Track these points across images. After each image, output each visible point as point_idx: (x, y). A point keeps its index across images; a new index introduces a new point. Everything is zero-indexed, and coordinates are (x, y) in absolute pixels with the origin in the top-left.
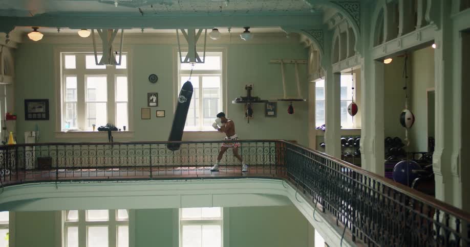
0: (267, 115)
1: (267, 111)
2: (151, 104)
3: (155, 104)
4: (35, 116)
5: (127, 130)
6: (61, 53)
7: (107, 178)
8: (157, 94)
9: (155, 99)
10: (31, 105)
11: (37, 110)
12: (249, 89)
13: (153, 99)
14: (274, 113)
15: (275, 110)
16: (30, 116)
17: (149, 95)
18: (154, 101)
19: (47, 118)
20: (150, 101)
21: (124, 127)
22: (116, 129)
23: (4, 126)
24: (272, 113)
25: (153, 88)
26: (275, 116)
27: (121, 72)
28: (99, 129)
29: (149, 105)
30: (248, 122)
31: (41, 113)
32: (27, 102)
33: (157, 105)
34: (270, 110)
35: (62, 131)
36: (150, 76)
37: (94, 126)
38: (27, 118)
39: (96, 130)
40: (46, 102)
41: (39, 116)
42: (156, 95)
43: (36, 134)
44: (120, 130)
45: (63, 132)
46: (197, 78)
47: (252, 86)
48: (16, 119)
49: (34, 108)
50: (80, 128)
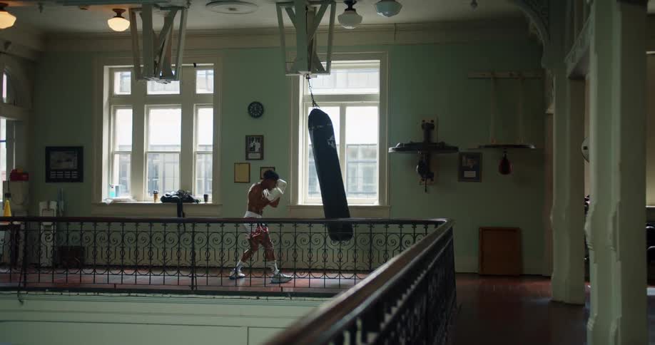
0: (462, 178)
1: (462, 170)
2: (250, 156)
3: (258, 156)
4: (60, 175)
5: (210, 201)
6: (106, 68)
7: (113, 287)
8: (262, 137)
9: (258, 145)
10: (54, 156)
11: (64, 165)
12: (429, 128)
13: (254, 146)
14: (477, 174)
15: (477, 168)
16: (53, 175)
17: (249, 139)
18: (257, 150)
19: (80, 179)
20: (249, 150)
21: (206, 197)
22: (191, 200)
23: (7, 192)
24: (473, 174)
25: (255, 127)
26: (478, 178)
27: (203, 100)
28: (163, 199)
29: (247, 159)
30: (426, 191)
31: (71, 171)
32: (49, 150)
33: (262, 158)
34: (468, 169)
35: (103, 201)
36: (251, 105)
37: (156, 194)
38: (48, 179)
39: (159, 201)
40: (78, 152)
41: (68, 175)
42: (260, 139)
43: (58, 205)
44: (197, 201)
45: (105, 203)
46: (338, 109)
47: (435, 123)
48: (27, 179)
49: (59, 161)
50: (134, 198)
